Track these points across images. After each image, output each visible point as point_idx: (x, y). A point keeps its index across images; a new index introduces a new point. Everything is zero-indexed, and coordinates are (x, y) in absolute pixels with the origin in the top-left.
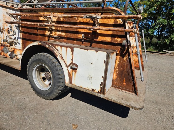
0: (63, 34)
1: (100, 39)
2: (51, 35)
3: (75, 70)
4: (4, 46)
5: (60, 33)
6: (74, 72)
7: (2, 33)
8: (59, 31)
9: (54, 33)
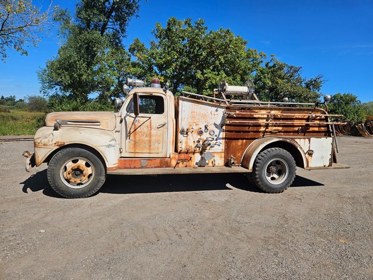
0: (280, 128)
1: (311, 129)
2: (267, 130)
3: (311, 155)
4: (187, 153)
5: (277, 128)
6: (310, 157)
7: (186, 135)
8: (275, 126)
9: (270, 129)
